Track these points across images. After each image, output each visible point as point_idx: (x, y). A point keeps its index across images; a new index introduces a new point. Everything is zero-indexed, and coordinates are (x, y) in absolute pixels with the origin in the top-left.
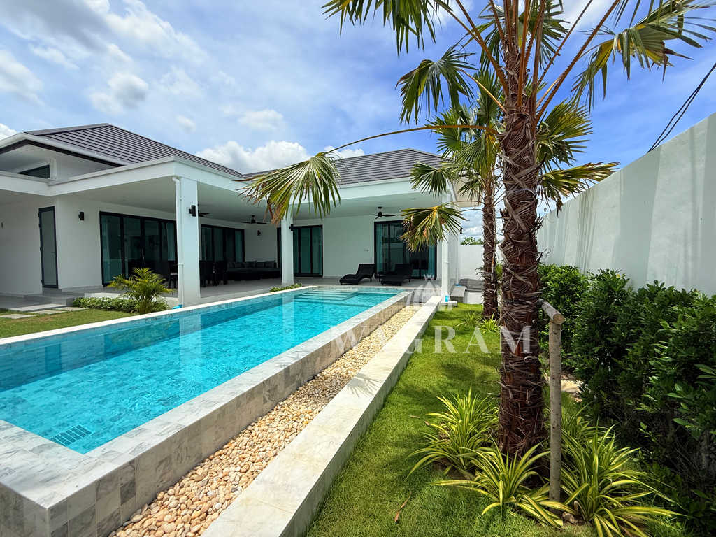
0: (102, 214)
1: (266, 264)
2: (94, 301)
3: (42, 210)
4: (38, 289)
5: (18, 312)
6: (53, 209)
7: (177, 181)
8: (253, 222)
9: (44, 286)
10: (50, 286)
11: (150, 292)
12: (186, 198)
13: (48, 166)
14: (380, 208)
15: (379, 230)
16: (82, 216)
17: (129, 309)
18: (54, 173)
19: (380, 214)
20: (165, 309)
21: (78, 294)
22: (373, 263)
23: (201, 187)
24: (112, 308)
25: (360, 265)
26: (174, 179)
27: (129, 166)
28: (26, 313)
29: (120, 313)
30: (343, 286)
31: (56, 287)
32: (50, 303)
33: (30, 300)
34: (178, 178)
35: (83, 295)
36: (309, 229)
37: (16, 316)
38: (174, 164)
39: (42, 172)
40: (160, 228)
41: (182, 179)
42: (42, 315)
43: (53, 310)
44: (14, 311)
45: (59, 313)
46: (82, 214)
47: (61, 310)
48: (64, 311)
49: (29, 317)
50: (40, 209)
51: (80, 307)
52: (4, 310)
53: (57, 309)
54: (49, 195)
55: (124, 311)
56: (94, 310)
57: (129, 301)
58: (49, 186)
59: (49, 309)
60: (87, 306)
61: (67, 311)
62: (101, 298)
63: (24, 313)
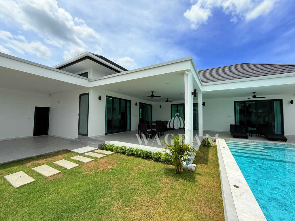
0: (107, 96)
6: (88, 94)
13: (88, 72)
14: (254, 93)
15: (236, 105)
16: (100, 98)
19: (254, 97)
21: (101, 141)
31: (87, 135)
35: (104, 142)
37: (84, 160)
42: (96, 159)
43: (94, 152)
44: (74, 152)
45: (103, 157)
46: (100, 96)
47: (100, 153)
48: (102, 154)
49: (92, 161)
50: (80, 94)
51: (106, 150)
52: (68, 151)
53: (95, 151)
54: (89, 87)
55: (143, 158)
56: (119, 154)
57: (146, 151)
58: (89, 82)
59: (92, 151)
60: (112, 150)
61: (105, 154)
62: (122, 146)
63: (82, 155)
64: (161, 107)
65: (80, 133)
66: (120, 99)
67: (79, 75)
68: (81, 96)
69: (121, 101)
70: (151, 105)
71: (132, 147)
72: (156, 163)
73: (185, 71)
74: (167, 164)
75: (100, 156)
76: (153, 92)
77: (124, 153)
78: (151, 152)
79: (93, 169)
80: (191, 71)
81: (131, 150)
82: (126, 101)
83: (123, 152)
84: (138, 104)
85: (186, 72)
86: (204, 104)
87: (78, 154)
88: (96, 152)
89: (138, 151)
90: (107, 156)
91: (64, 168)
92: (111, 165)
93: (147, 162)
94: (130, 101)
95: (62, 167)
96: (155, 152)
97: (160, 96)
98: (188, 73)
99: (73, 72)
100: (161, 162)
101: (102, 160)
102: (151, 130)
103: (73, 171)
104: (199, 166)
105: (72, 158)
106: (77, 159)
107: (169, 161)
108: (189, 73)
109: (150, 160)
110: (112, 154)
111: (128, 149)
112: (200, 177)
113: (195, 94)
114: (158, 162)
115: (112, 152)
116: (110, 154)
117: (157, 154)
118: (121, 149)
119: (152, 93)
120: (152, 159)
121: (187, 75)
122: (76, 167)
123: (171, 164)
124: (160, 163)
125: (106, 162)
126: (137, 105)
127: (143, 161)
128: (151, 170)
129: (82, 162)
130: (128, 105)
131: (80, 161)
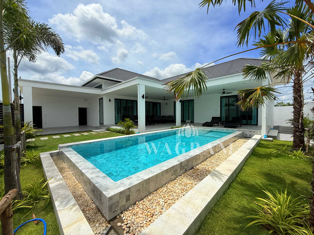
0: (115, 99)
1: (169, 117)
2: (113, 129)
3: (100, 99)
4: (98, 125)
5: (94, 132)
6: (102, 98)
7: (138, 86)
8: (164, 99)
9: (100, 124)
10: (102, 123)
11: (129, 127)
12: (141, 92)
13: (101, 85)
14: (224, 89)
15: (223, 100)
16: (110, 100)
17: (123, 133)
18: (103, 87)
19: (224, 93)
20: (133, 133)
21: (109, 127)
22: (219, 116)
23: (146, 87)
24: (118, 132)
25: (213, 117)
26: (137, 85)
27: (124, 82)
28: (96, 132)
29: (120, 134)
30: (203, 127)
31: (103, 124)
32: (101, 129)
33: (97, 128)
34: (139, 85)
35: (110, 127)
36: (188, 101)
37: (94, 133)
38: (138, 80)
39: (100, 87)
40: (132, 103)
41: (140, 85)
42: (100, 133)
49: (97, 134)
54: (102, 94)
56: (113, 132)
58: (102, 91)
60: (110, 131)
64: (166, 104)
67: (95, 88)
70: (160, 103)
82: (133, 101)
91: (84, 135)
99: (91, 86)
105: (90, 132)
111: (117, 129)
122: (88, 135)
129: (92, 134)
130: (135, 103)
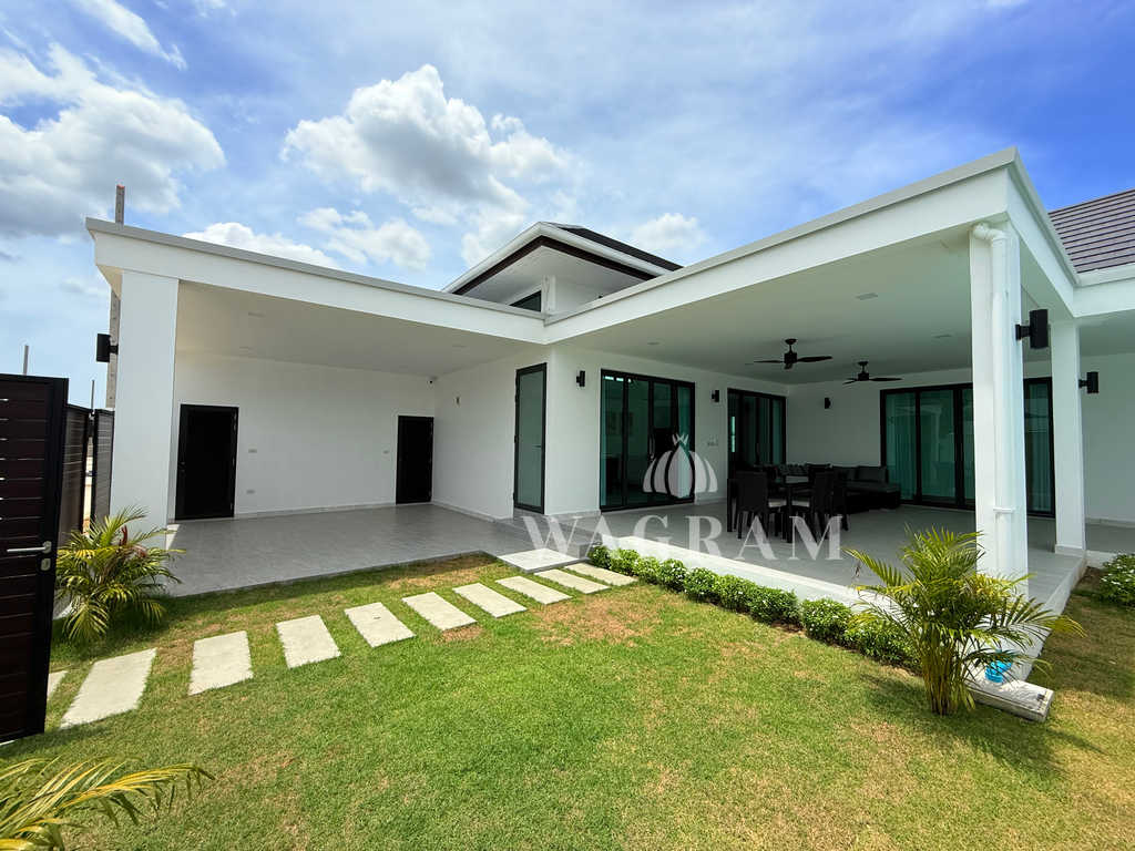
0: (604, 372)
3: (521, 373)
6: (542, 368)
9: (517, 505)
10: (530, 502)
13: (539, 294)
16: (581, 380)
18: (549, 304)
31: (544, 509)
39: (532, 303)
42: (576, 594)
43: (569, 571)
44: (507, 565)
45: (599, 592)
46: (583, 373)
47: (589, 577)
48: (596, 580)
49: (564, 601)
50: (518, 371)
51: (607, 568)
52: (489, 559)
53: (571, 568)
54: (545, 342)
55: (756, 617)
56: (656, 589)
57: (771, 591)
58: (545, 326)
59: (560, 567)
60: (628, 571)
61: (603, 583)
62: (665, 559)
63: (530, 574)
64: (827, 403)
65: (520, 501)
66: (652, 380)
67: (515, 305)
68: (522, 378)
69: (656, 384)
70: (782, 400)
71: (708, 568)
72: (820, 648)
73: (975, 224)
74: (876, 658)
75: (589, 587)
76: (790, 342)
77: (675, 586)
78: (790, 595)
79: (568, 630)
80: (1008, 219)
81: (703, 577)
82: (675, 385)
83: (673, 582)
84: (724, 397)
85: (981, 231)
86: (1090, 383)
87: (518, 571)
88: (575, 573)
89: (735, 585)
90: (612, 589)
91: (484, 611)
92: (629, 626)
93: (776, 635)
94: (691, 387)
95: (478, 608)
96: (814, 598)
97: (830, 358)
98: (993, 232)
99: (496, 297)
100: (844, 644)
101: (599, 604)
102: (789, 503)
103: (508, 626)
104: (1070, 699)
105: (505, 582)
106: (519, 589)
107: (887, 650)
108: (999, 234)
109: (789, 630)
110: (631, 585)
111: (693, 575)
112: (1081, 755)
113: (1035, 331)
114: (829, 644)
115: (629, 580)
116: (625, 583)
117: (821, 607)
118: (665, 570)
119: (786, 349)
120: (801, 628)
121: (986, 242)
122: (517, 613)
123: (895, 664)
124: (836, 650)
125: (610, 612)
126: (717, 400)
127: (759, 628)
128: (801, 675)
129: (532, 599)
130: (683, 399)
131: (526, 597)
